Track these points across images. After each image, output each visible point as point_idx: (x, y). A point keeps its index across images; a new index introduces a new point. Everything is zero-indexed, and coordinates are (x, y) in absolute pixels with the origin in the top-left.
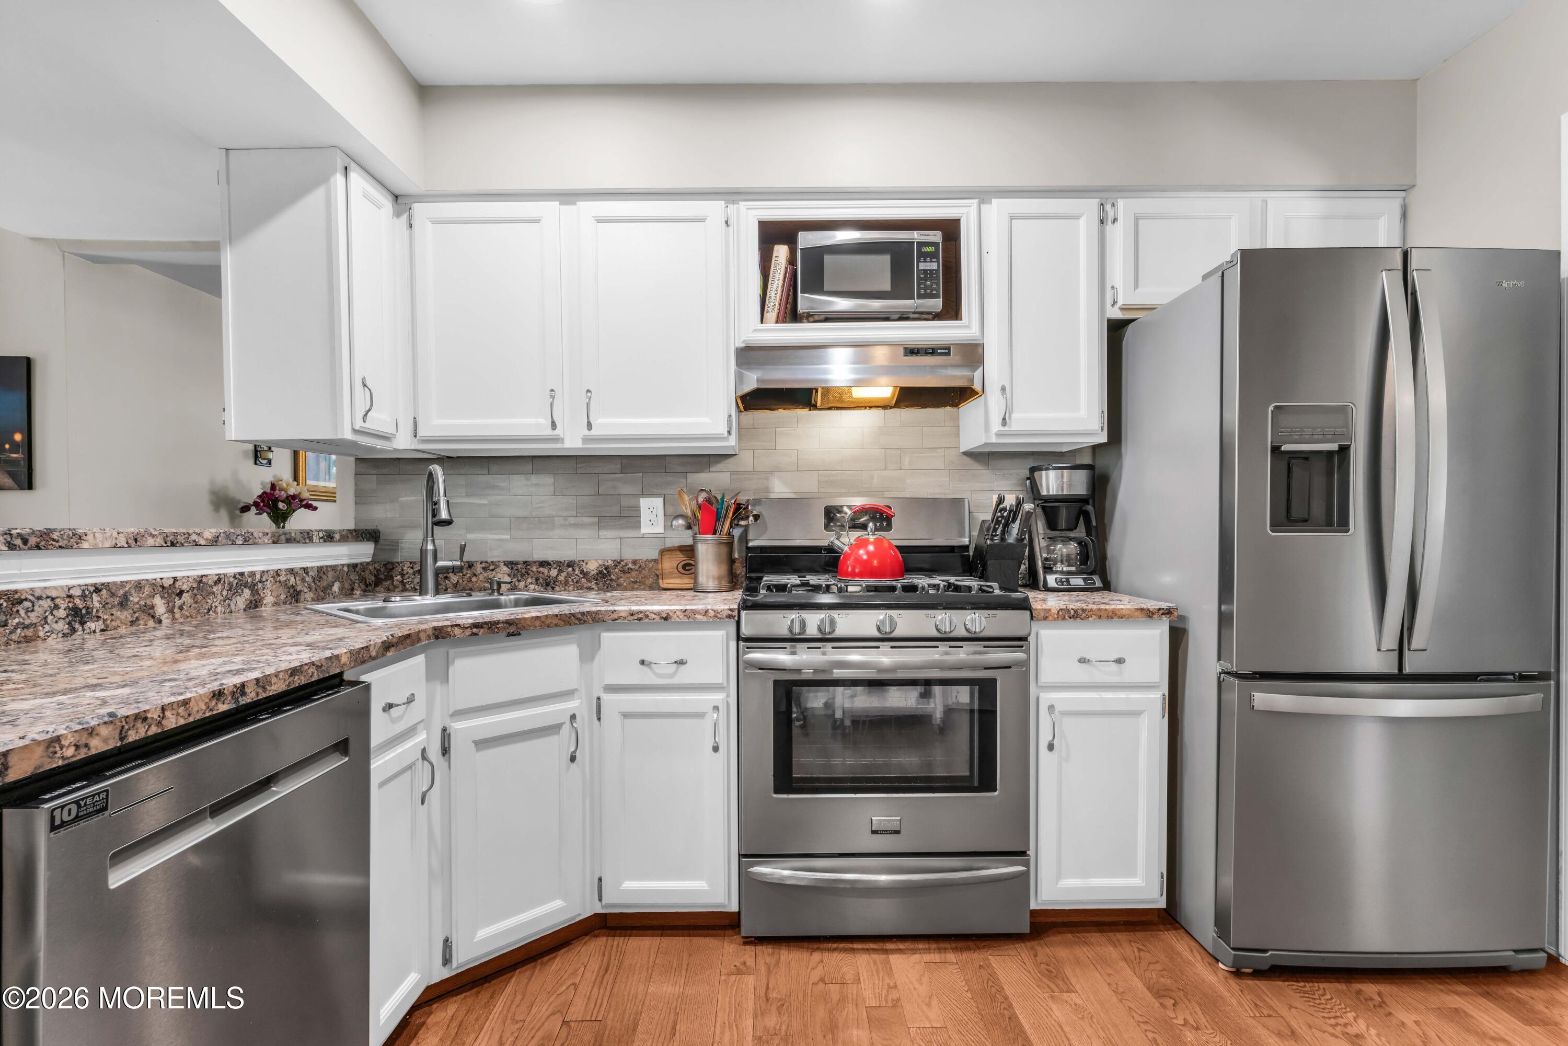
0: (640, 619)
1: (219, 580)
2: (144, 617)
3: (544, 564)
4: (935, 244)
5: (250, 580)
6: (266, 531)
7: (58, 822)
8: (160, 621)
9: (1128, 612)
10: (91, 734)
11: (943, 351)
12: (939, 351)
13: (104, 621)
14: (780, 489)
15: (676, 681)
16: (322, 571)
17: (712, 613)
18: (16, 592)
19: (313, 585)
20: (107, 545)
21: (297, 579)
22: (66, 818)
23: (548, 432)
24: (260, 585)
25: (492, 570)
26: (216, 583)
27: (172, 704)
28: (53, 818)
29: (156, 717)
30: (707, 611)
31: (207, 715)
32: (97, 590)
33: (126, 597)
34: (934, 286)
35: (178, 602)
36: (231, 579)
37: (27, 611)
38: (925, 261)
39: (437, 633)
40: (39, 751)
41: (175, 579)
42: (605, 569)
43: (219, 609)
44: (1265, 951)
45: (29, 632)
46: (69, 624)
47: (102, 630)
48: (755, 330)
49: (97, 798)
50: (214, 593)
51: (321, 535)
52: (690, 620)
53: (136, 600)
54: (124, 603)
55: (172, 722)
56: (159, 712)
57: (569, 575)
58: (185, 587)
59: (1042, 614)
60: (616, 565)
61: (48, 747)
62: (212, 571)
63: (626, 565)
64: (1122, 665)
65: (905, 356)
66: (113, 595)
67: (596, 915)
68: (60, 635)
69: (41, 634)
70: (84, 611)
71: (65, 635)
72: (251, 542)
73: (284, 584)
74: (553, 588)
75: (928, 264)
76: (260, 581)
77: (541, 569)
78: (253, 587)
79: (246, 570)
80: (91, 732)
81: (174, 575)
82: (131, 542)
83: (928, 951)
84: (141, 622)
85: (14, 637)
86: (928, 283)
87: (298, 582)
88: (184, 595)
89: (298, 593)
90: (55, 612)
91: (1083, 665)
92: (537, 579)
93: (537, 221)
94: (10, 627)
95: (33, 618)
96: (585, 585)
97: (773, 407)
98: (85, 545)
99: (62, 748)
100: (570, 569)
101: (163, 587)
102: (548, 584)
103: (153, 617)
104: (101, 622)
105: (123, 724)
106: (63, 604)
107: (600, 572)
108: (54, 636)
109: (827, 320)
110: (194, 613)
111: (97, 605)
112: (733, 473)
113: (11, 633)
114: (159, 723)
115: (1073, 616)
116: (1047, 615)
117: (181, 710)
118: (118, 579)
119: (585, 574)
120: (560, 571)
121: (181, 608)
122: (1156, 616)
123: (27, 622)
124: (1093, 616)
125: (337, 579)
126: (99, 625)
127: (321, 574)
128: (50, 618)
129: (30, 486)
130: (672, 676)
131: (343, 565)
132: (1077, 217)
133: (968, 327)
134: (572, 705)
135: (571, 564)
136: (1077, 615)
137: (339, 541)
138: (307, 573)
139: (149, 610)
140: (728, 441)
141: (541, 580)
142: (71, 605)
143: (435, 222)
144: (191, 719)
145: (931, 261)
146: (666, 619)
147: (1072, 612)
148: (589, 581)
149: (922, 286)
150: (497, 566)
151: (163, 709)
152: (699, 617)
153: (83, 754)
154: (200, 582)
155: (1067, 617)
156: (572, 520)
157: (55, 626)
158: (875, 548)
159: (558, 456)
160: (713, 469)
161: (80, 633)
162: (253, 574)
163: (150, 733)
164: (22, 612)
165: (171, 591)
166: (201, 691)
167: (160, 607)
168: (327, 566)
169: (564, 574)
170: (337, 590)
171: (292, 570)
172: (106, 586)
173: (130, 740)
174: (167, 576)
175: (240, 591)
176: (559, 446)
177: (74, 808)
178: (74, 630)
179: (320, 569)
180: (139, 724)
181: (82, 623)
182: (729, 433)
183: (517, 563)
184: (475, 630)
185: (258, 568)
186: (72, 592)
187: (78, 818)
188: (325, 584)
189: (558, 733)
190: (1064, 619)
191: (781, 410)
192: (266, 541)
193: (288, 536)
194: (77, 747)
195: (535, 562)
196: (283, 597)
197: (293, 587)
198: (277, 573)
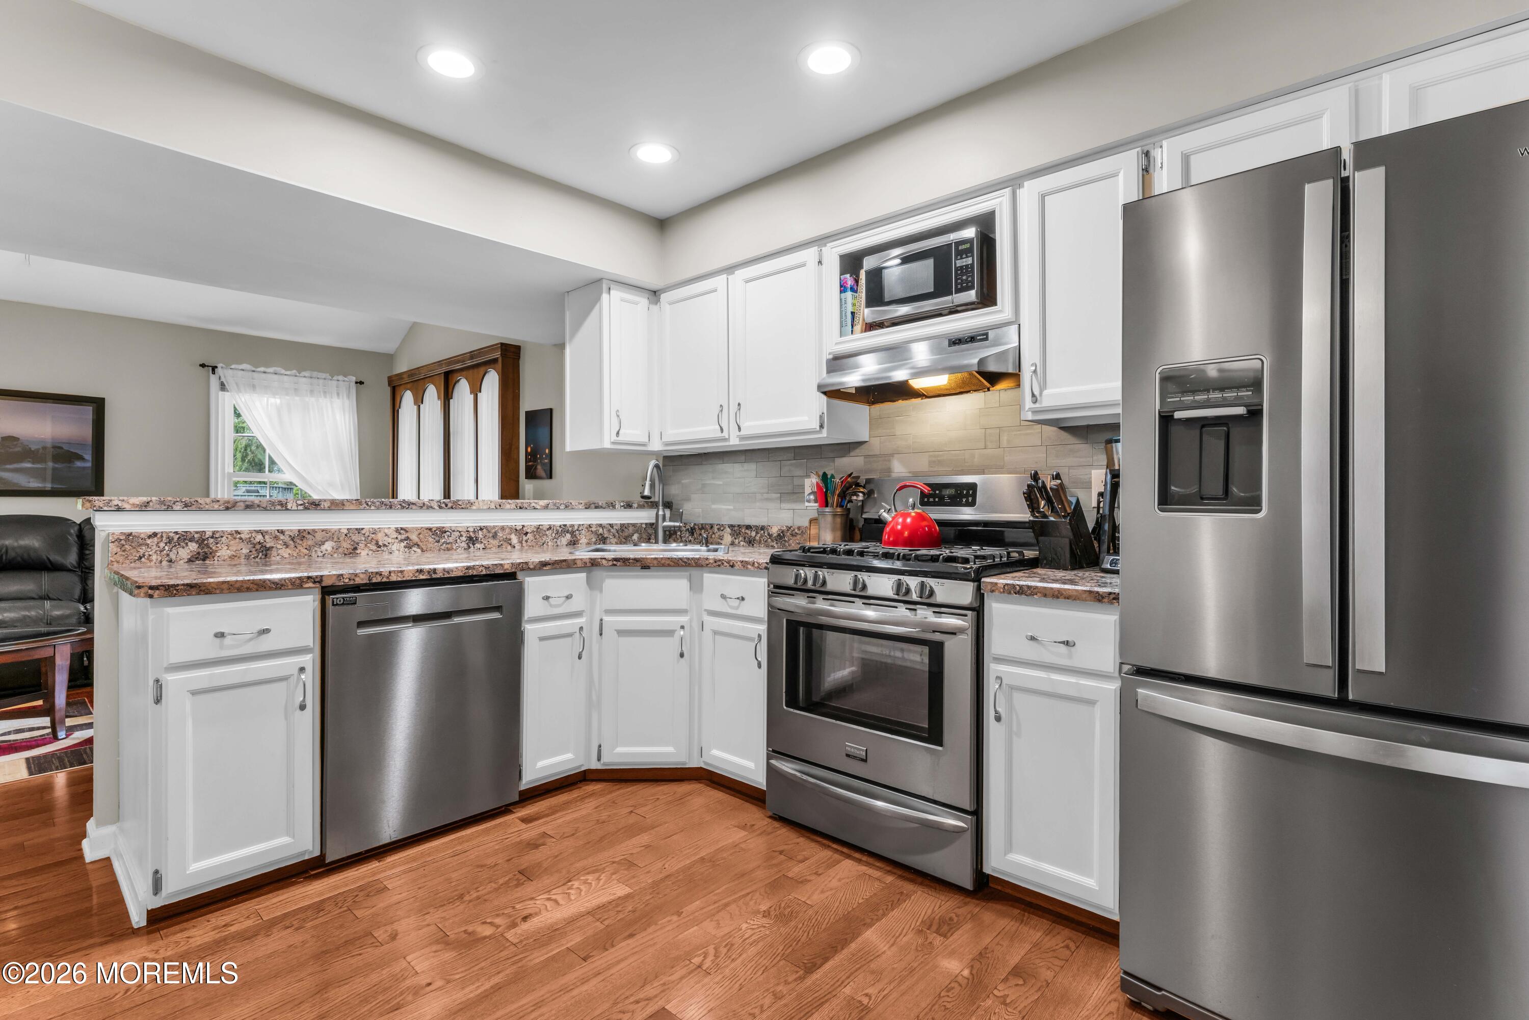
0: (719, 566)
1: (550, 528)
2: (505, 544)
3: (748, 527)
4: (970, 241)
5: (570, 529)
6: (581, 502)
7: (335, 603)
8: (514, 547)
9: (1075, 593)
10: (356, 576)
11: (981, 337)
12: (978, 338)
13: (484, 544)
14: (899, 469)
15: (739, 612)
16: (623, 527)
17: (756, 565)
18: (443, 527)
19: (617, 534)
20: (485, 508)
21: (605, 530)
22: (338, 603)
23: (719, 434)
24: (577, 532)
25: (722, 530)
26: (548, 529)
27: (395, 571)
28: (333, 601)
29: (386, 575)
30: (754, 563)
31: (414, 579)
32: (481, 529)
33: (496, 533)
34: (970, 279)
35: (525, 538)
36: (558, 528)
37: (448, 536)
38: (962, 258)
39: (592, 562)
40: (335, 578)
41: (523, 526)
42: (782, 532)
43: (550, 544)
44: (1160, 989)
45: (449, 546)
46: (467, 544)
47: (483, 549)
48: (836, 344)
49: (351, 599)
50: (547, 535)
51: (622, 504)
52: (745, 567)
53: (501, 535)
54: (495, 536)
55: (394, 578)
56: (388, 573)
57: (761, 536)
58: (529, 531)
59: (989, 587)
60: (788, 530)
61: (338, 577)
62: (546, 523)
63: (794, 530)
64: (1073, 649)
65: (949, 347)
66: (489, 532)
67: (701, 768)
68: (463, 549)
69: (454, 547)
70: (474, 539)
71: (465, 549)
72: (570, 508)
73: (596, 533)
74: (753, 545)
75: (964, 260)
76: (578, 530)
77: (747, 531)
78: (572, 533)
79: (568, 523)
80: (356, 575)
81: (523, 524)
82: (498, 507)
83: (868, 864)
84: (504, 546)
85: (442, 547)
86: (964, 277)
87: (605, 532)
88: (528, 535)
89: (605, 539)
90: (461, 538)
91: (1031, 642)
92: (745, 538)
93: (715, 291)
94: (441, 543)
95: (451, 540)
96: (771, 544)
97: (895, 399)
98: (474, 507)
99: (343, 578)
100: (762, 532)
101: (516, 530)
102: (750, 542)
103: (510, 544)
104: (483, 545)
105: (371, 575)
106: (464, 535)
107: (779, 535)
108: (460, 549)
109: (894, 324)
110: (534, 544)
111: (481, 536)
112: (866, 456)
113: (441, 545)
114: (388, 578)
115: (1019, 592)
116: (993, 588)
117: (399, 574)
118: (492, 525)
119: (770, 535)
120: (757, 533)
121: (526, 541)
122: (1106, 600)
123: (448, 541)
124: (1038, 594)
125: (637, 532)
126: (482, 546)
127: (624, 528)
128: (458, 540)
129: (551, 477)
130: (737, 608)
131: (642, 524)
132: (1115, 175)
133: (1000, 311)
134: (683, 619)
135: (763, 528)
136: (1023, 591)
137: (637, 508)
138: (612, 527)
139: (508, 541)
140: (822, 433)
141: (747, 539)
142: (468, 535)
143: (670, 304)
144: (404, 579)
145: (967, 257)
146: (732, 566)
147: (1018, 588)
148: (773, 541)
149: (959, 281)
150: (725, 528)
151: (390, 572)
152: (749, 567)
153: (352, 582)
154: (538, 528)
155: (1012, 592)
156: (766, 496)
157: (461, 544)
158: (912, 522)
159: (759, 449)
160: (852, 454)
161: (472, 548)
162: (572, 526)
163: (383, 581)
164: (446, 537)
165: (522, 532)
166: (410, 568)
167: (514, 539)
168: (628, 524)
169: (759, 535)
170: (636, 539)
171: (601, 525)
172: (486, 527)
173: (374, 581)
174: (519, 525)
175: (563, 535)
176: (727, 444)
177: (342, 600)
178: (469, 547)
179: (622, 525)
180: (378, 576)
181: (474, 544)
182: (821, 426)
183: (734, 526)
184: (615, 562)
185: (576, 523)
186: (469, 529)
187: (343, 604)
188: (626, 534)
189: (673, 636)
190: (1010, 593)
191: (900, 401)
192: (581, 507)
193: (596, 505)
194: (350, 579)
195: (744, 526)
196: (594, 540)
197: (601, 534)
198: (590, 526)
